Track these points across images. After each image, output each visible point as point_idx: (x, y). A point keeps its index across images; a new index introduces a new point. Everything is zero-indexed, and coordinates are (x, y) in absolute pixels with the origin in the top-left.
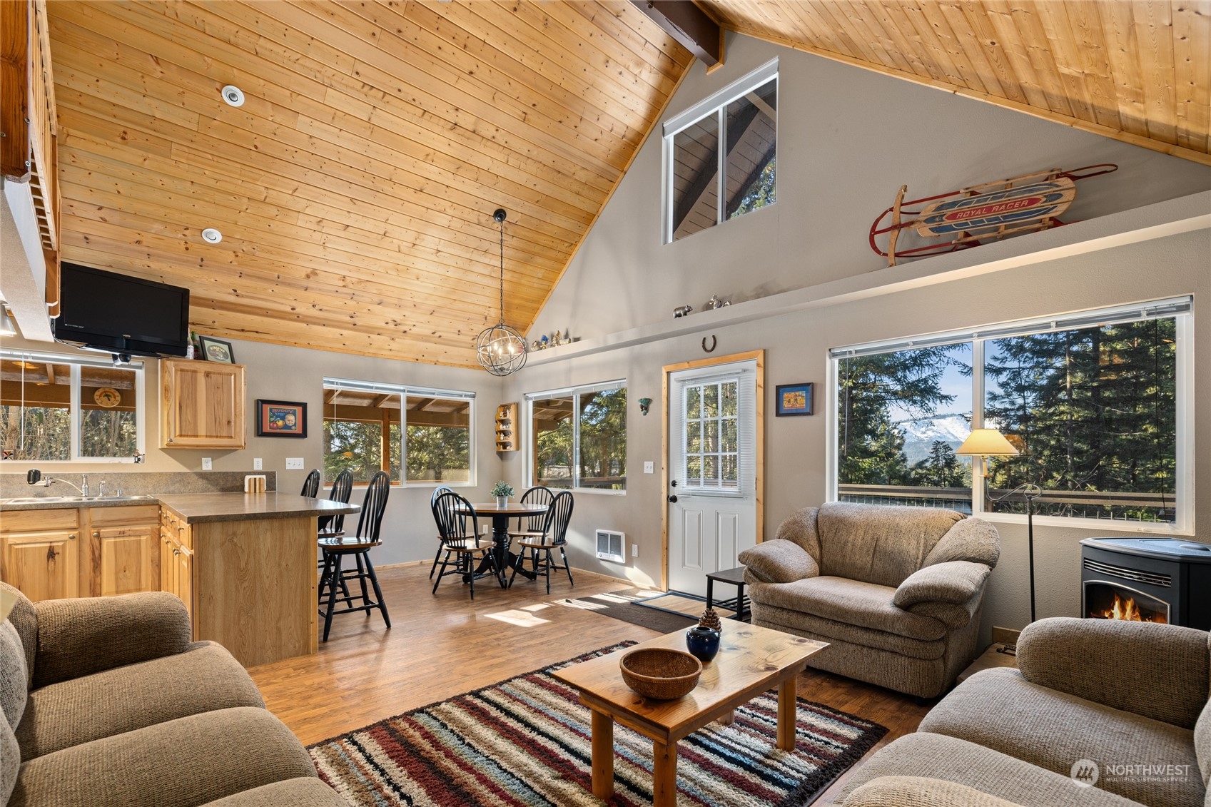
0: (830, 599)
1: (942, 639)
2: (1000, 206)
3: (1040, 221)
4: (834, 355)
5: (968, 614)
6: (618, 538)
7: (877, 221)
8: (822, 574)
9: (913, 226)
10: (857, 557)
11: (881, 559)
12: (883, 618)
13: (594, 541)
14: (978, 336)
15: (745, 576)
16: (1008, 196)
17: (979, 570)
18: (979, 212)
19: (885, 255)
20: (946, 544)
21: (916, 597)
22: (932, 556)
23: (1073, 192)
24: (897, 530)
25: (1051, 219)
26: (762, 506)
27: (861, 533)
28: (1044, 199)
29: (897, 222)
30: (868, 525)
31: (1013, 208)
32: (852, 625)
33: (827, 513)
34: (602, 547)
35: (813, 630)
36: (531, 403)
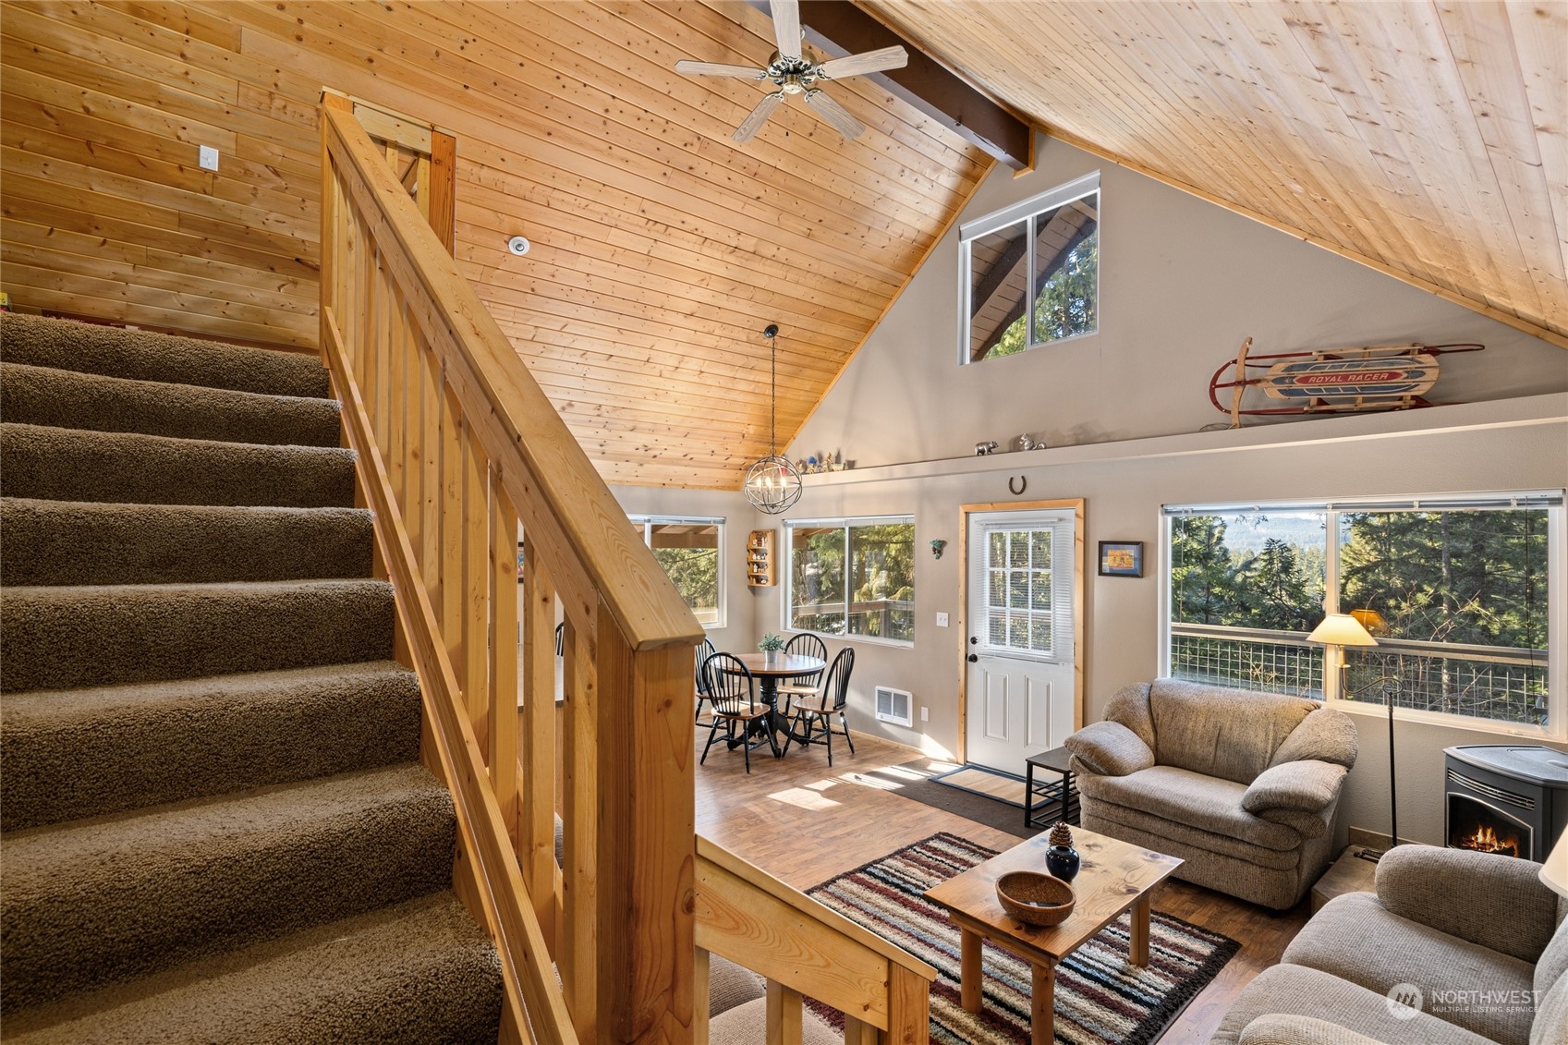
0: (1173, 800)
1: (1297, 849)
2: (1358, 375)
3: (1401, 399)
4: (1167, 512)
5: (1324, 823)
6: (905, 698)
7: (1219, 372)
8: (1157, 764)
9: (1259, 385)
10: (1198, 747)
11: (1225, 751)
12: (1232, 824)
13: (873, 700)
14: (1333, 508)
15: (1072, 764)
16: (1365, 366)
17: (1334, 773)
18: (1334, 378)
19: (1229, 412)
20: (1297, 739)
21: (1268, 804)
22: (1282, 752)
23: (1437, 371)
24: (1242, 719)
25: (1413, 397)
26: (1081, 675)
27: (1202, 719)
28: (1405, 375)
29: (1241, 378)
30: (1211, 712)
31: (1372, 380)
32: (1197, 829)
33: (1161, 693)
34: (884, 707)
35: (1153, 831)
36: (790, 531)
